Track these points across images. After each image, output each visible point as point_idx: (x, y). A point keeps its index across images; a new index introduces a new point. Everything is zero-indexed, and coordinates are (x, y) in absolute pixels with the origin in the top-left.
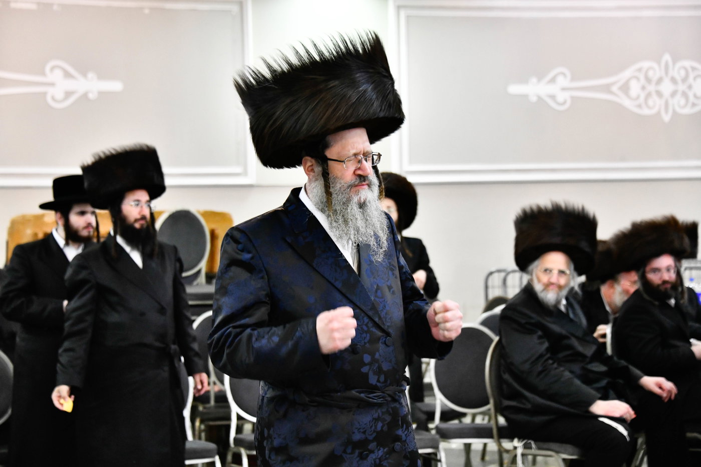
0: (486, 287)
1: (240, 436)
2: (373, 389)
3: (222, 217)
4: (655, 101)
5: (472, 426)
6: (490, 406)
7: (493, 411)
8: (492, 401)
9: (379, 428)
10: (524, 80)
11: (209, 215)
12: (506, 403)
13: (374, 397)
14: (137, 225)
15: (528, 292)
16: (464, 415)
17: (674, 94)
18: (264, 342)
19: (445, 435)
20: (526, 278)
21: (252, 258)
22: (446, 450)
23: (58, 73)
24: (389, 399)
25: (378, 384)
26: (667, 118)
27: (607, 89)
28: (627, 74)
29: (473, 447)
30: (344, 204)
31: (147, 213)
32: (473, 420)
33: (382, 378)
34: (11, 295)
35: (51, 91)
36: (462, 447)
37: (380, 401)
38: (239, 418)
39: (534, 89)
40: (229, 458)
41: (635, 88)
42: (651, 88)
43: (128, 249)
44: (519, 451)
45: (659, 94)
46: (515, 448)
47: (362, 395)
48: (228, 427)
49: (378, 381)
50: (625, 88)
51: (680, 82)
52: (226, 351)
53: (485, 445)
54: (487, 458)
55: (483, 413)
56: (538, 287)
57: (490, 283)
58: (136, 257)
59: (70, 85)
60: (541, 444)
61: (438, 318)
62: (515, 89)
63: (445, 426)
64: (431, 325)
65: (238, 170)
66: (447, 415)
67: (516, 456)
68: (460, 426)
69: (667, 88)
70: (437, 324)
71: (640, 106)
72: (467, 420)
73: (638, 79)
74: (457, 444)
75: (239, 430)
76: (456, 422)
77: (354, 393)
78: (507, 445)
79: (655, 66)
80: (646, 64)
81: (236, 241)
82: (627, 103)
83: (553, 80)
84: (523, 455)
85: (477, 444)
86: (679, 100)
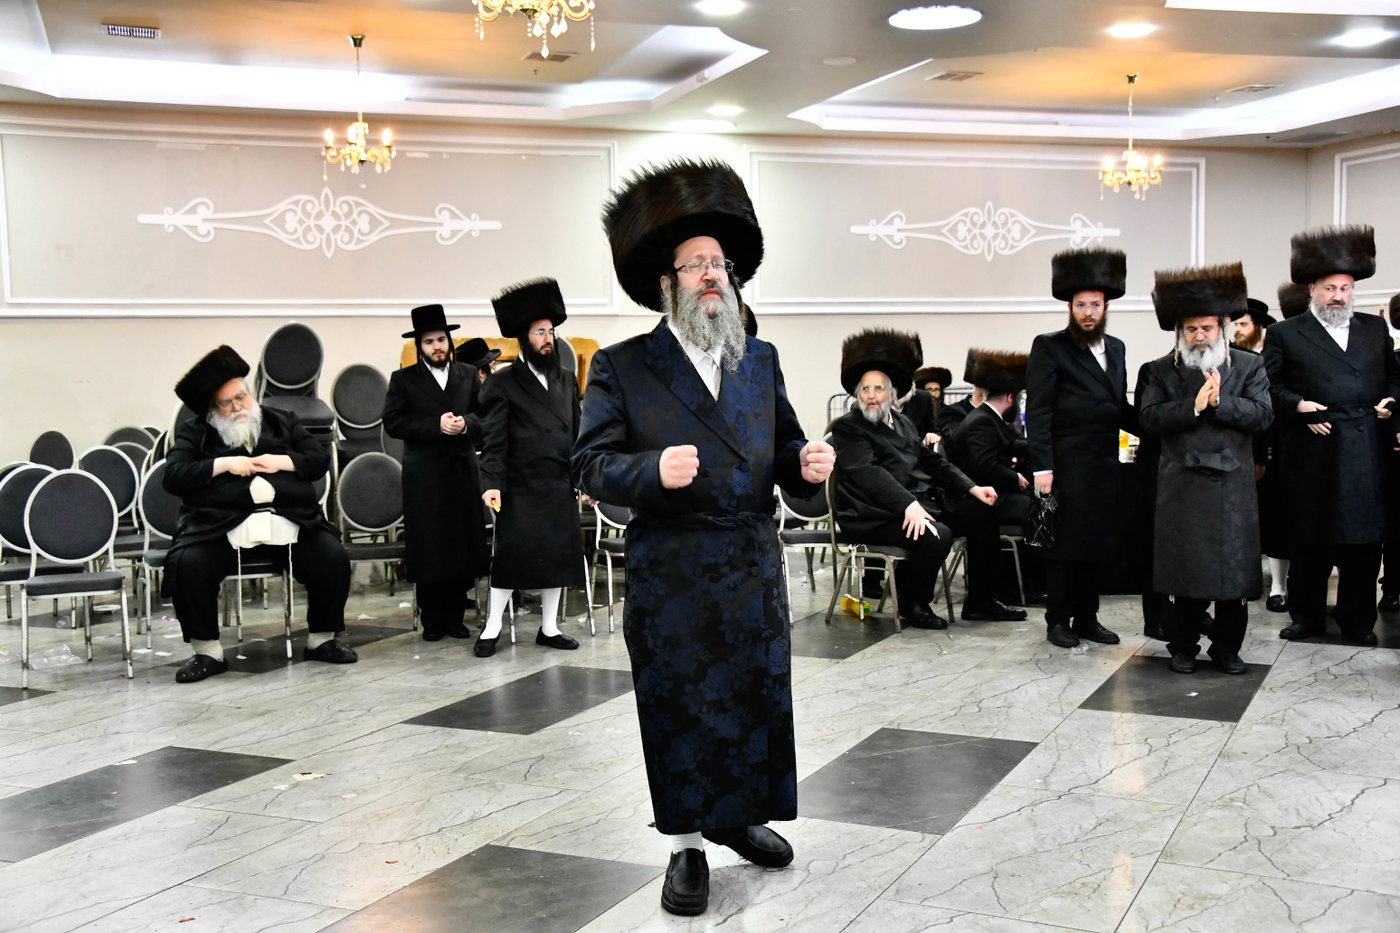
0: (829, 409)
1: (604, 540)
2: (722, 512)
3: (592, 342)
4: (980, 244)
5: (815, 532)
6: (830, 515)
7: (831, 520)
8: (831, 511)
9: (731, 552)
10: (865, 223)
11: (579, 342)
12: (840, 513)
13: (721, 521)
14: (543, 352)
15: (856, 410)
16: (806, 523)
17: (995, 237)
18: (613, 467)
19: (789, 541)
20: (852, 400)
21: (609, 378)
22: (788, 554)
23: (446, 214)
24: (741, 524)
25: (729, 508)
26: (989, 259)
27: (937, 230)
28: (955, 218)
29: (816, 551)
30: (692, 312)
31: (551, 339)
32: (816, 528)
33: (734, 503)
34: (392, 414)
35: (439, 230)
36: (804, 551)
37: (729, 524)
38: (604, 524)
39: (874, 230)
40: (595, 558)
41: (962, 230)
42: (976, 231)
43: (536, 373)
44: (854, 554)
45: (983, 237)
46: (850, 551)
47: (710, 518)
48: (595, 532)
49: (729, 505)
50: (954, 230)
51: (1000, 227)
52: (582, 473)
53: (824, 549)
54: (825, 561)
55: (825, 521)
56: (863, 407)
57: (832, 406)
58: (542, 380)
59: (456, 225)
60: (873, 547)
61: (810, 457)
62: (856, 229)
63: (788, 532)
64: (802, 463)
65: (605, 301)
66: (791, 523)
67: (850, 558)
68: (803, 532)
69: (989, 231)
70: (807, 464)
71: (966, 247)
72: (810, 527)
73: (965, 223)
74: (799, 548)
75: (604, 534)
76: (799, 529)
77: (701, 515)
78: (843, 548)
79: (979, 211)
80: (972, 210)
81: (598, 363)
82: (955, 244)
83: (890, 222)
84: (856, 557)
85: (818, 548)
86: (999, 243)
